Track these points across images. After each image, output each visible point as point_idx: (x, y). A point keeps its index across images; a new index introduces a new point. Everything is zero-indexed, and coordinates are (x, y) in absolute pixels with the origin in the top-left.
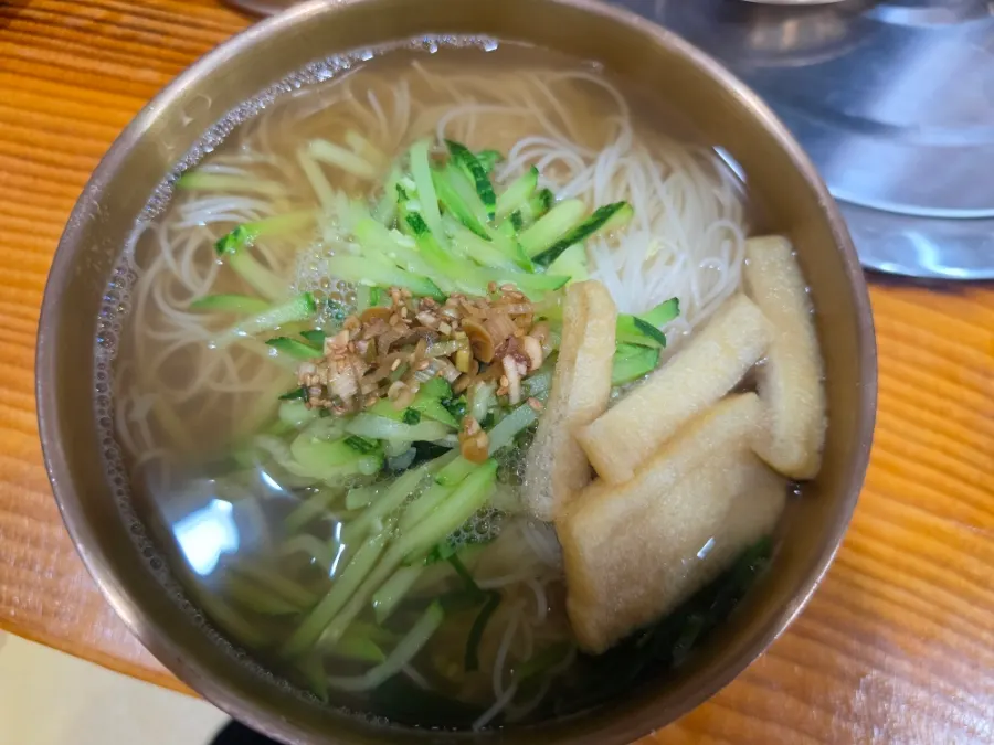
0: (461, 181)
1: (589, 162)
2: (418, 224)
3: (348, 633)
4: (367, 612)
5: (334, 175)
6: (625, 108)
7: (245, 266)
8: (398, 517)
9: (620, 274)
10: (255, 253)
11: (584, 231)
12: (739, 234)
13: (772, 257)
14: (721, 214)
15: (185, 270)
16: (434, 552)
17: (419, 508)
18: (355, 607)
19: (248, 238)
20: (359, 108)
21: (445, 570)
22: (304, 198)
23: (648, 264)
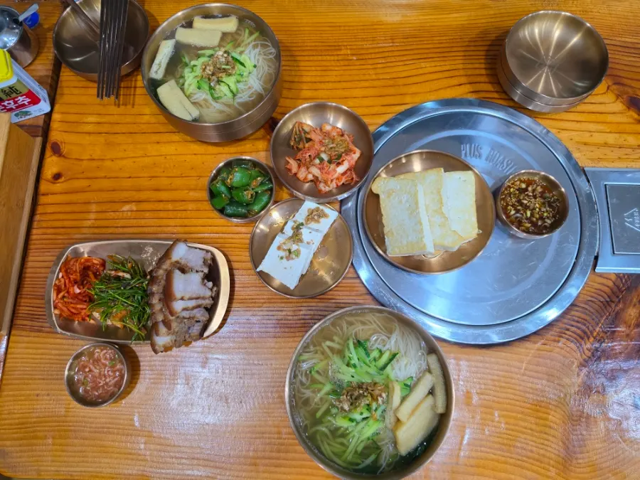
0: (361, 351)
1: (389, 338)
2: (355, 366)
3: (353, 457)
4: (356, 452)
5: (331, 349)
6: (396, 321)
7: (317, 376)
8: (360, 432)
9: (400, 370)
10: (318, 372)
11: (391, 360)
12: (425, 354)
13: (432, 359)
14: (421, 349)
15: (304, 380)
16: (369, 439)
17: (365, 431)
18: (354, 451)
19: (316, 368)
20: (335, 330)
21: (371, 441)
22: (327, 357)
23: (406, 365)
